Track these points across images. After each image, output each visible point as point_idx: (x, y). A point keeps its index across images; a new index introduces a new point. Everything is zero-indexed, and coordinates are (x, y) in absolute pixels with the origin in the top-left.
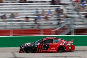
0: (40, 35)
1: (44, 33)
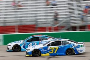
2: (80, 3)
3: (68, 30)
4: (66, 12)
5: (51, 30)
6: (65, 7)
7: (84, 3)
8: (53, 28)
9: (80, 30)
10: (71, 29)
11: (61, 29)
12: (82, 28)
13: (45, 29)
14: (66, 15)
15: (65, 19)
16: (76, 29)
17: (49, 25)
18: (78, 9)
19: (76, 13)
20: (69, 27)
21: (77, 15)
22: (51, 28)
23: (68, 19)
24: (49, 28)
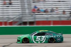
2: (30, 4)
3: (20, 24)
4: (19, 11)
5: (6, 24)
6: (18, 6)
7: (33, 4)
8: (8, 23)
9: (29, 25)
10: (22, 24)
11: (14, 24)
12: (31, 23)
13: (2, 23)
14: (19, 13)
15: (18, 16)
16: (26, 24)
17: (5, 21)
18: (28, 8)
19: (27, 11)
20: (21, 22)
21: (27, 13)
22: (6, 23)
23: (21, 16)
24: (5, 23)
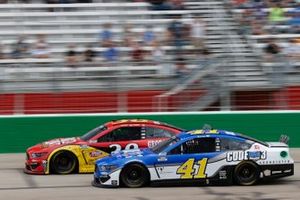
0: (115, 111)
1: (130, 105)
